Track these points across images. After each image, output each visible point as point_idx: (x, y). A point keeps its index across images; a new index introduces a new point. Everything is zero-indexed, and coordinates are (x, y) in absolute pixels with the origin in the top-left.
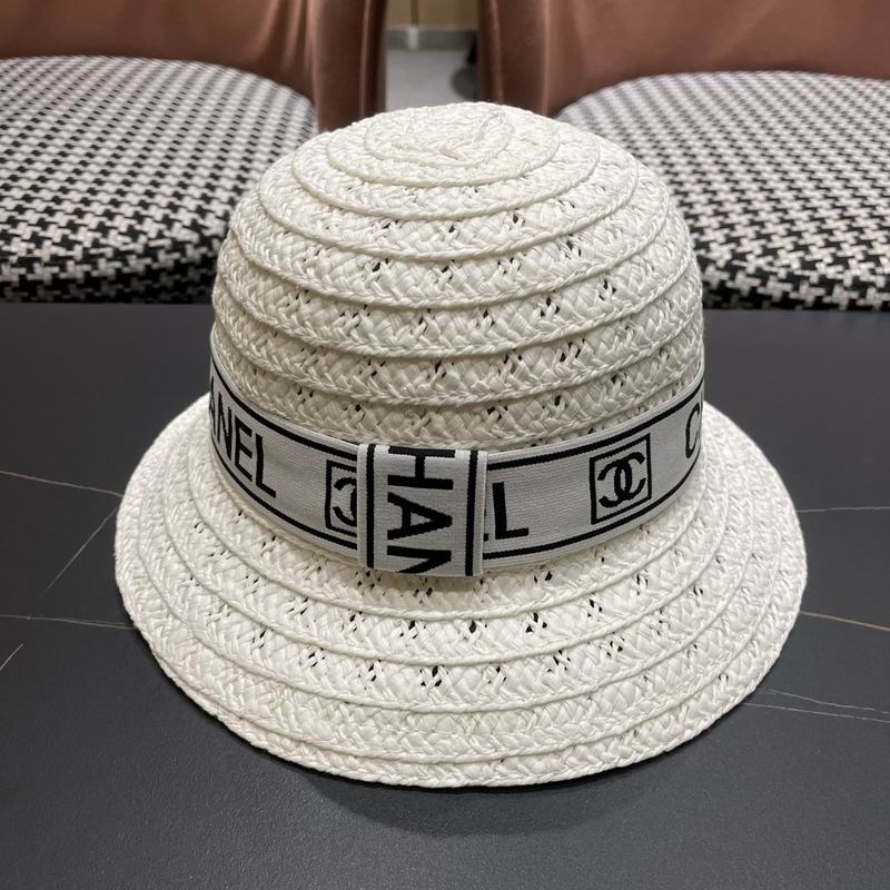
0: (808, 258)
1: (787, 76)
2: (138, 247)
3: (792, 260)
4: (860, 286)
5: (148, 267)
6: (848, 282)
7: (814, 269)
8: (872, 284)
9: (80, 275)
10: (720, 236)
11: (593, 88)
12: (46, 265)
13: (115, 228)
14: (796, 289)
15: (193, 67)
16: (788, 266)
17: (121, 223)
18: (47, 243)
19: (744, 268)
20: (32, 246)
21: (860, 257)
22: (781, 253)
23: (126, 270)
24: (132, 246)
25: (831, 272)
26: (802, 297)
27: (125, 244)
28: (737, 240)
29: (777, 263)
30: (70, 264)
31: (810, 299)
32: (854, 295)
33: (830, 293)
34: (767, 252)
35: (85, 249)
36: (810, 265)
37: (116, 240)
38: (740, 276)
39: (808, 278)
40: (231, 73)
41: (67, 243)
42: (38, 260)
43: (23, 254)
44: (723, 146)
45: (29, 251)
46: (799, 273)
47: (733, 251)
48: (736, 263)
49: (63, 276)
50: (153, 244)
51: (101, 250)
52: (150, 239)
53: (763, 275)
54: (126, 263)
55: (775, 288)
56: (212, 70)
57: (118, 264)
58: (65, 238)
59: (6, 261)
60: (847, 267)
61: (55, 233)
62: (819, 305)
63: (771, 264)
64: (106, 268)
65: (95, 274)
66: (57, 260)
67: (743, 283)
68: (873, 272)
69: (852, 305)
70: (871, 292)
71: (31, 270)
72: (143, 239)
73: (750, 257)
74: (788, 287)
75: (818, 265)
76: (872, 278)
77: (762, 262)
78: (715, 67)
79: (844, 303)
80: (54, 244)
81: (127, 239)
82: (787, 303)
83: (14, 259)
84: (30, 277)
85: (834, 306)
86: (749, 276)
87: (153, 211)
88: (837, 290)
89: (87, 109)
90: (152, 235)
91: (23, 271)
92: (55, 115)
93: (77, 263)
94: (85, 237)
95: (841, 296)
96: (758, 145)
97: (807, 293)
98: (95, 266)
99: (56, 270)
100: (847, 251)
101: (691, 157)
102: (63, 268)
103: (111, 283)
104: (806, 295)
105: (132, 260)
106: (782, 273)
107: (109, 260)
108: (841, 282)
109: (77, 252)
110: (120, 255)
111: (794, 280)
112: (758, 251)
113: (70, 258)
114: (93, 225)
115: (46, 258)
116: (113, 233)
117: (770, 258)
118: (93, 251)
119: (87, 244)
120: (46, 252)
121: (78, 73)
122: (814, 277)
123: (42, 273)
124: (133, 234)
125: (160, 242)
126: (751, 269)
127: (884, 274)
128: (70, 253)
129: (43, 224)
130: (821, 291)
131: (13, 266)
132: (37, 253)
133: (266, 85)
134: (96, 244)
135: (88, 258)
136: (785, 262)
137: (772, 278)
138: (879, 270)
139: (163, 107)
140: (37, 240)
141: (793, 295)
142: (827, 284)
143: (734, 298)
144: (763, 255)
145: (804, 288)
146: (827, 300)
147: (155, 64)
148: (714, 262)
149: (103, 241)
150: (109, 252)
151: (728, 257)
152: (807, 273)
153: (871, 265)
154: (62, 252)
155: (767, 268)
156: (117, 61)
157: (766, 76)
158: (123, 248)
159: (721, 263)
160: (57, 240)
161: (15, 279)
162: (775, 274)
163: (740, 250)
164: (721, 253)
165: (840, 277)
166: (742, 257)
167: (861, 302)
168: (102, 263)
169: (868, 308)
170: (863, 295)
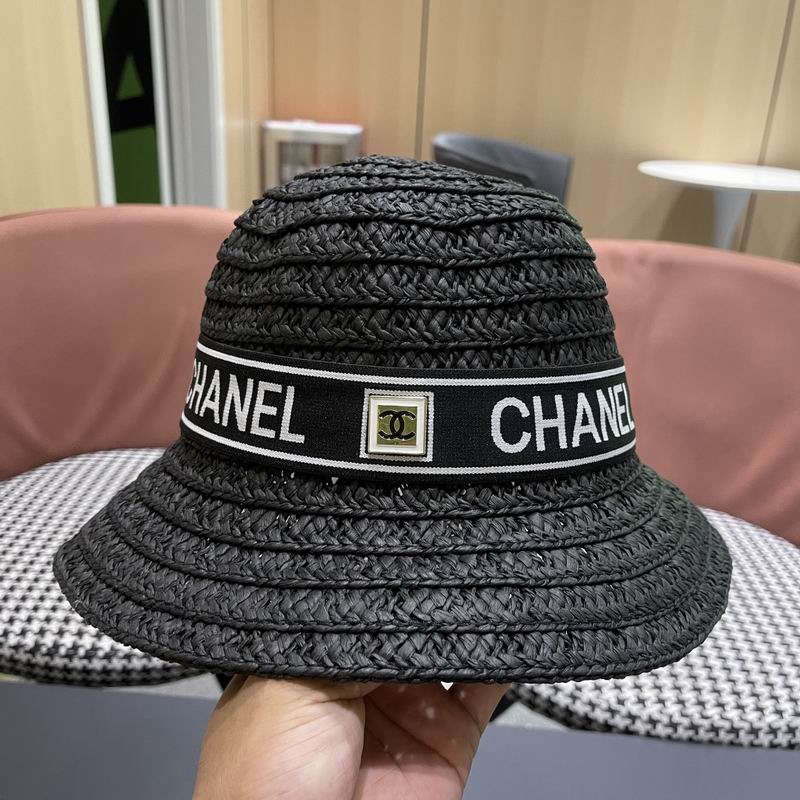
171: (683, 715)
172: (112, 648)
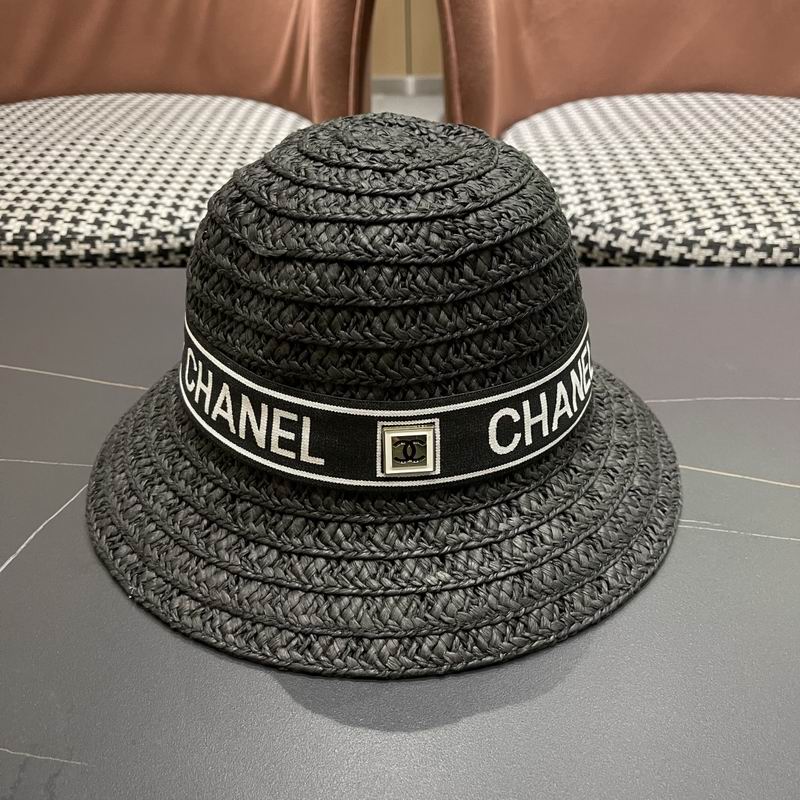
0: (700, 227)
1: (702, 96)
2: (175, 229)
3: (687, 229)
4: (741, 247)
5: (182, 244)
6: (731, 244)
7: (704, 235)
8: (750, 246)
9: (130, 250)
10: (631, 212)
11: (541, 108)
12: (106, 242)
13: (158, 214)
14: (690, 251)
15: (219, 100)
16: (684, 233)
17: (163, 211)
18: (106, 226)
19: (648, 236)
20: (95, 227)
21: (742, 225)
22: (678, 224)
23: (166, 246)
24: (170, 228)
25: (718, 237)
26: (695, 258)
27: (165, 226)
28: (644, 215)
29: (675, 231)
30: (123, 241)
31: (701, 259)
32: (736, 254)
33: (716, 253)
34: (667, 223)
35: (135, 230)
36: (701, 232)
37: (158, 223)
38: (646, 242)
39: (698, 242)
40: (249, 104)
41: (121, 226)
42: (99, 238)
43: (88, 234)
44: (640, 148)
45: (93, 232)
46: (692, 238)
47: (640, 223)
48: (643, 232)
49: (118, 250)
50: (186, 227)
51: (146, 231)
52: (184, 223)
53: (663, 241)
54: (165, 241)
55: (673, 251)
56: (234, 101)
57: (159, 242)
58: (120, 222)
59: (74, 239)
60: (730, 233)
61: (112, 218)
62: (708, 263)
63: (670, 232)
64: (151, 245)
65: (142, 249)
66: (114, 239)
67: (648, 248)
68: (751, 236)
69: (735, 263)
70: (749, 251)
71: (94, 246)
72: (178, 223)
73: (653, 228)
74: (684, 250)
75: (707, 232)
76: (750, 241)
77: (663, 231)
78: (642, 91)
79: (728, 261)
80: (112, 226)
81: (167, 222)
82: (683, 262)
83: (81, 238)
84: (93, 251)
85: (720, 264)
86: (652, 242)
87: (187, 202)
88: (722, 250)
89: (137, 131)
90: (187, 219)
91: (87, 246)
92: (112, 135)
93: (129, 241)
94: (135, 221)
95: (725, 255)
96: (669, 146)
97: (699, 254)
98: (142, 243)
99: (112, 245)
100: (731, 221)
101: (612, 155)
102: (118, 245)
103: (155, 256)
104: (698, 255)
105: (170, 238)
106: (679, 239)
107: (153, 238)
108: (725, 244)
109: (129, 232)
110: (161, 235)
111: (688, 244)
112: (661, 223)
113: (123, 237)
114: (141, 212)
115: (105, 237)
116: (156, 218)
117: (669, 228)
118: (141, 232)
119: (137, 226)
120: (105, 232)
121: (130, 105)
122: (704, 241)
123: (103, 248)
124: (171, 219)
125: (192, 225)
126: (654, 237)
127: (760, 238)
128: (123, 233)
129: (103, 212)
130: (710, 252)
131: (81, 243)
132: (98, 233)
133: (277, 111)
134: (143, 226)
135: (137, 237)
136: (681, 230)
137: (670, 242)
138: (756, 235)
139: (195, 128)
140: (98, 223)
141: (688, 256)
142: (715, 246)
143: (642, 260)
144: (665, 225)
145: (696, 250)
146: (714, 259)
147: (190, 98)
148: (625, 232)
149: (148, 224)
150: (153, 232)
151: (637, 228)
152: (698, 238)
153: (749, 231)
154: (117, 232)
155: (667, 236)
156: (160, 97)
157: (685, 97)
158: (164, 230)
159: (631, 233)
160: (114, 223)
161: (82, 253)
162: (673, 240)
163: (646, 222)
164: (631, 225)
165: (724, 240)
166: (647, 227)
167: (742, 260)
168: (147, 240)
169: (748, 265)
170: (743, 255)
171: (778, 237)
172: (69, 232)
